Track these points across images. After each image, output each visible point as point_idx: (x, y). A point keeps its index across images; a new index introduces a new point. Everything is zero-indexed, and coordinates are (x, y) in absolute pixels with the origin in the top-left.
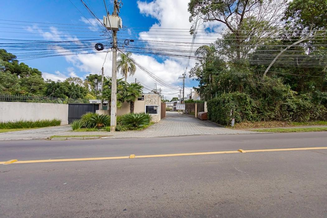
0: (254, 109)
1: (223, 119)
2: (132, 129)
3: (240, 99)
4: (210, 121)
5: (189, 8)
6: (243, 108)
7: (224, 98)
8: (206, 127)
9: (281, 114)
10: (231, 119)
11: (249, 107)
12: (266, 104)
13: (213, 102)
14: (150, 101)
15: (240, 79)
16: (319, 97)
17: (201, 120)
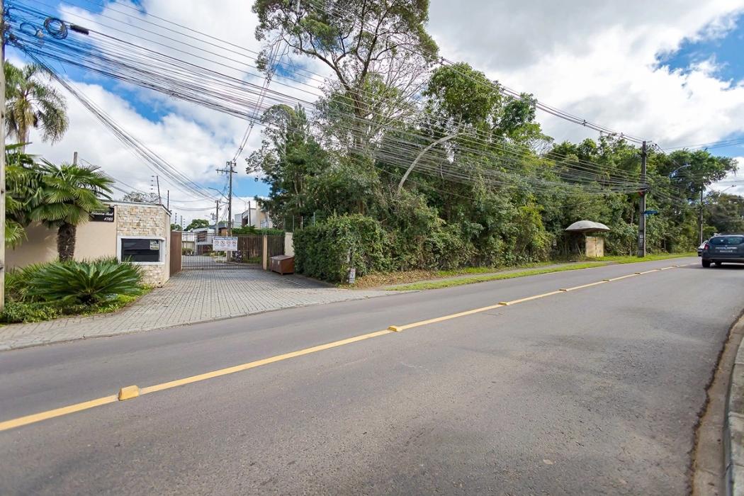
0: (387, 248)
1: (333, 269)
2: (79, 312)
3: (364, 229)
4: (300, 276)
5: (257, 6)
6: (369, 246)
7: (335, 226)
8: (297, 290)
9: (424, 258)
10: (348, 269)
11: (378, 245)
12: (405, 241)
13: (308, 234)
14: (138, 225)
15: (361, 189)
16: (469, 230)
17: (279, 273)
